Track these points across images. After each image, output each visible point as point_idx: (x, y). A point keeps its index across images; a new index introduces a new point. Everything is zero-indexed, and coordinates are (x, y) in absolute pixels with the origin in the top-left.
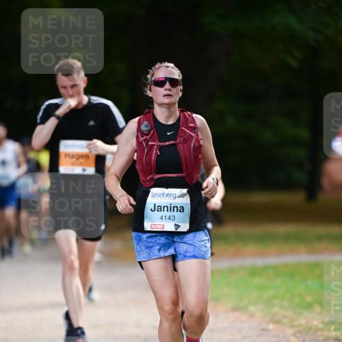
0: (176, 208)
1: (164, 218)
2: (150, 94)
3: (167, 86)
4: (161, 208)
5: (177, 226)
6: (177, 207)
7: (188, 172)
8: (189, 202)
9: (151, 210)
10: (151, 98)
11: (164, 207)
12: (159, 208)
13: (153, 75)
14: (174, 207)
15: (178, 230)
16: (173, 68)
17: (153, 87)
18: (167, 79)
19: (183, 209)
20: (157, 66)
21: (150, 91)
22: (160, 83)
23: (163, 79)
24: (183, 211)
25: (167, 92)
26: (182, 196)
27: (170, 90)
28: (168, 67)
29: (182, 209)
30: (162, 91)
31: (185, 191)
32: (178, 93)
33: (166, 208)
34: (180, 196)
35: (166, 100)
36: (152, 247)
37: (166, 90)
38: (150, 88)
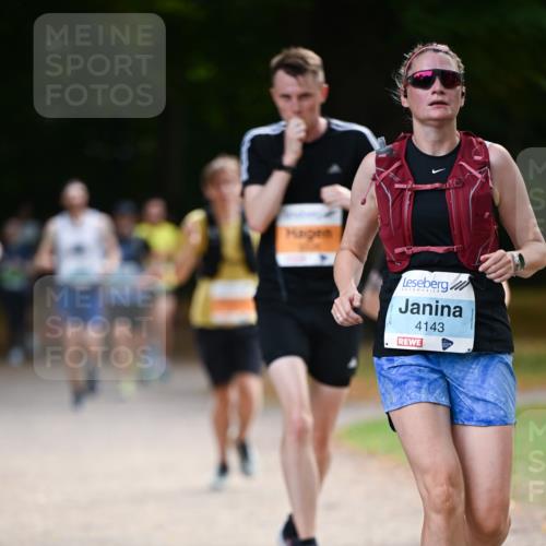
0: (446, 310)
1: (423, 326)
2: (405, 103)
3: (437, 85)
4: (418, 308)
5: (447, 343)
6: (449, 307)
7: (462, 243)
8: (473, 299)
9: (400, 309)
10: (408, 109)
11: (424, 306)
12: (415, 308)
13: (409, 68)
14: (443, 307)
15: (449, 350)
16: (446, 53)
17: (410, 89)
18: (436, 73)
19: (461, 311)
20: (417, 51)
21: (406, 96)
22: (423, 82)
23: (430, 74)
24: (460, 315)
25: (436, 98)
26: (460, 286)
27: (442, 93)
28: (437, 51)
29: (458, 312)
30: (426, 95)
31: (465, 277)
32: (457, 98)
33: (428, 308)
34: (455, 287)
35: (435, 113)
36: (405, 382)
37: (434, 93)
38: (405, 92)
